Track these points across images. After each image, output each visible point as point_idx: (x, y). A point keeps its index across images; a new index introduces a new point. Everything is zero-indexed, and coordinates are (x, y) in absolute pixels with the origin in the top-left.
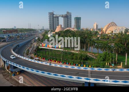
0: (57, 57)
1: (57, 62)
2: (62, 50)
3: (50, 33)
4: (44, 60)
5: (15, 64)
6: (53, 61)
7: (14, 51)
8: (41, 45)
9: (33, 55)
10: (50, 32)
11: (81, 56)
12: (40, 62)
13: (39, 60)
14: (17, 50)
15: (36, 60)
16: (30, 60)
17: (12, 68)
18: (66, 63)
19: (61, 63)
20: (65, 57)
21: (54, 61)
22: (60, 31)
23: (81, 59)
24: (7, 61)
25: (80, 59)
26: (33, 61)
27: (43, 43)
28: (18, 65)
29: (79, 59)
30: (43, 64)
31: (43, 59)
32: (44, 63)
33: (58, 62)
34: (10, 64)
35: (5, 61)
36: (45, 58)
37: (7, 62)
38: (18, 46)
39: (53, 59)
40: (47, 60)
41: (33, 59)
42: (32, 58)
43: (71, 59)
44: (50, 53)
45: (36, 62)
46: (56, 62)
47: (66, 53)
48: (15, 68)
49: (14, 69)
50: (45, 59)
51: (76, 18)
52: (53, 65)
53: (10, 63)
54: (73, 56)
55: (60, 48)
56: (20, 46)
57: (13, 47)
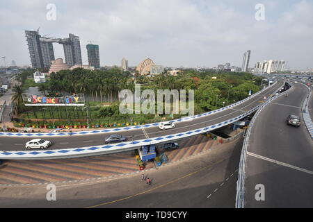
1: (75, 127)
2: (83, 105)
3: (37, 75)
6: (67, 127)
8: (30, 100)
22: (61, 71)
26: (14, 135)
27: (34, 97)
32: (56, 134)
33: (78, 127)
39: (65, 124)
40: (52, 128)
50: (47, 127)
52: (78, 134)
55: (77, 101)
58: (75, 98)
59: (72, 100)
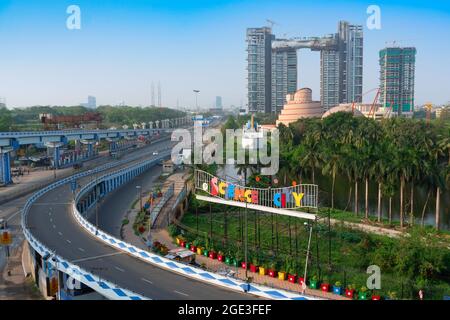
0: (284, 251)
1: (281, 276)
2: (312, 217)
4: (216, 262)
5: (84, 272)
6: (262, 270)
7: (81, 209)
8: (205, 187)
9: (164, 236)
10: (250, 123)
11: (416, 255)
12: (197, 274)
13: (193, 263)
14: (94, 206)
15: (178, 258)
16: (150, 257)
18: (330, 289)
19: (304, 286)
20: (324, 256)
21: (267, 273)
22: (300, 120)
23: (416, 272)
24: (48, 256)
25: (411, 269)
26: (164, 263)
27: (214, 180)
28: (96, 279)
29: (406, 269)
30: (210, 281)
31: (215, 257)
32: (217, 280)
33: (287, 278)
34: (61, 273)
35: (43, 254)
36: (222, 252)
37: (50, 260)
38: (98, 190)
39: (262, 262)
40: (231, 263)
41: (164, 254)
42: (159, 249)
43: (356, 267)
44: (249, 230)
45: (180, 268)
46: (276, 275)
47: (330, 234)
49: (75, 295)
50: (223, 260)
51: (390, 51)
52: (261, 292)
53: (62, 268)
54: (370, 250)
55: (298, 204)
56: (110, 187)
57: (79, 193)
58: (295, 194)
59: (287, 200)
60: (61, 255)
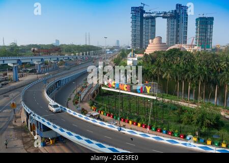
0: (142, 114)
1: (139, 125)
3: (131, 57)
5: (46, 121)
6: (130, 122)
7: (48, 93)
9: (87, 106)
10: (131, 53)
11: (203, 117)
12: (98, 123)
14: (55, 91)
15: (91, 116)
16: (77, 115)
17: (41, 129)
18: (161, 131)
20: (160, 116)
21: (133, 123)
22: (155, 52)
23: (202, 124)
24: (31, 113)
25: (200, 123)
26: (83, 117)
28: (52, 124)
29: (197, 123)
30: (104, 126)
31: (109, 116)
32: (106, 125)
33: (142, 126)
34: (37, 121)
35: (29, 113)
36: (113, 114)
37: (32, 115)
38: (58, 84)
40: (117, 119)
41: (85, 114)
42: (84, 112)
43: (175, 121)
44: (126, 104)
45: (90, 120)
46: (137, 124)
47: (164, 106)
48: (46, 129)
49: (44, 131)
50: (113, 117)
52: (126, 131)
53: (37, 119)
54: (182, 114)
55: (148, 92)
56: (63, 83)
57: (48, 85)
58: (147, 87)
59: (143, 90)
60: (37, 113)
